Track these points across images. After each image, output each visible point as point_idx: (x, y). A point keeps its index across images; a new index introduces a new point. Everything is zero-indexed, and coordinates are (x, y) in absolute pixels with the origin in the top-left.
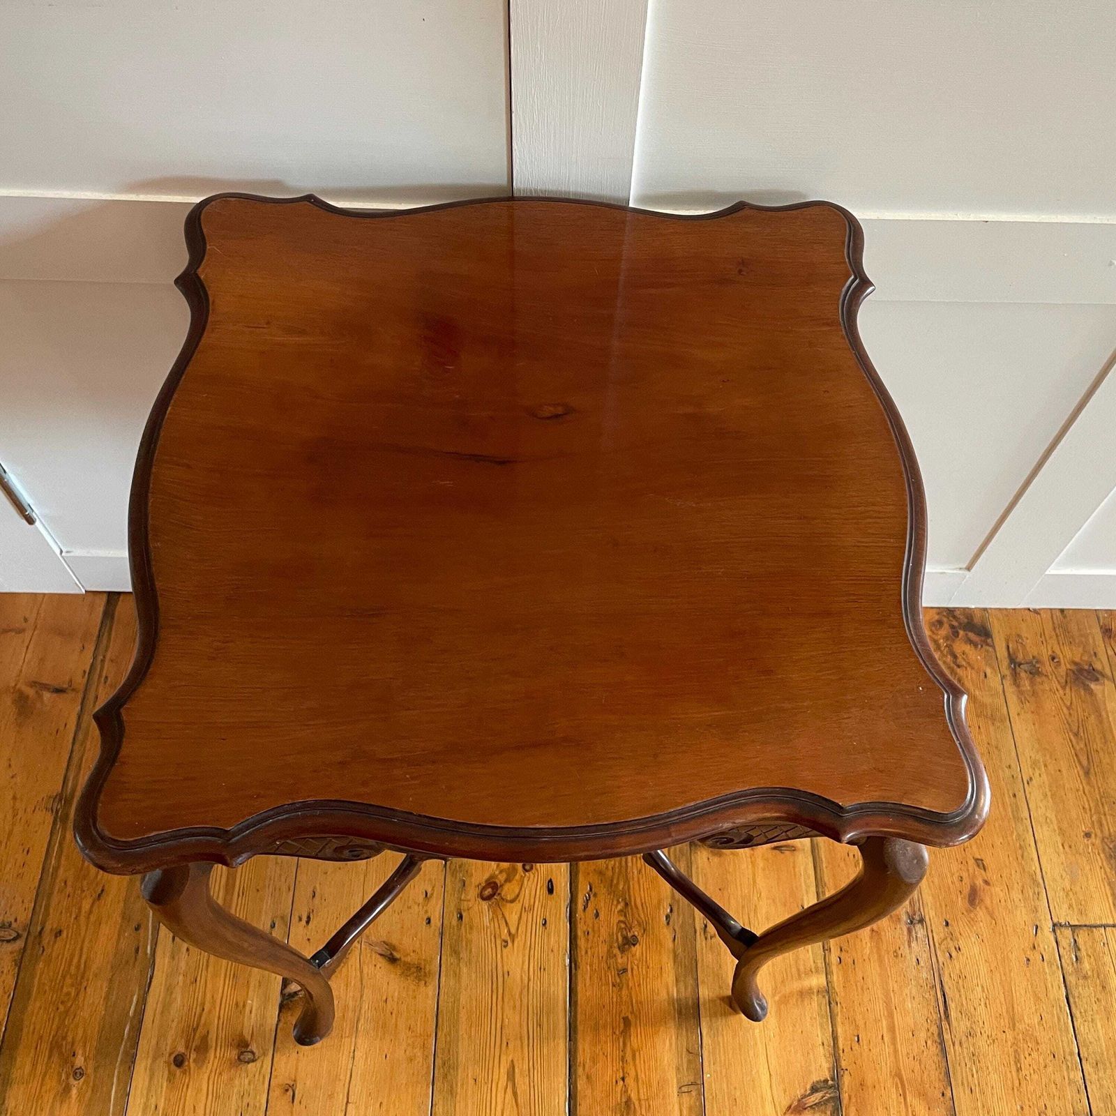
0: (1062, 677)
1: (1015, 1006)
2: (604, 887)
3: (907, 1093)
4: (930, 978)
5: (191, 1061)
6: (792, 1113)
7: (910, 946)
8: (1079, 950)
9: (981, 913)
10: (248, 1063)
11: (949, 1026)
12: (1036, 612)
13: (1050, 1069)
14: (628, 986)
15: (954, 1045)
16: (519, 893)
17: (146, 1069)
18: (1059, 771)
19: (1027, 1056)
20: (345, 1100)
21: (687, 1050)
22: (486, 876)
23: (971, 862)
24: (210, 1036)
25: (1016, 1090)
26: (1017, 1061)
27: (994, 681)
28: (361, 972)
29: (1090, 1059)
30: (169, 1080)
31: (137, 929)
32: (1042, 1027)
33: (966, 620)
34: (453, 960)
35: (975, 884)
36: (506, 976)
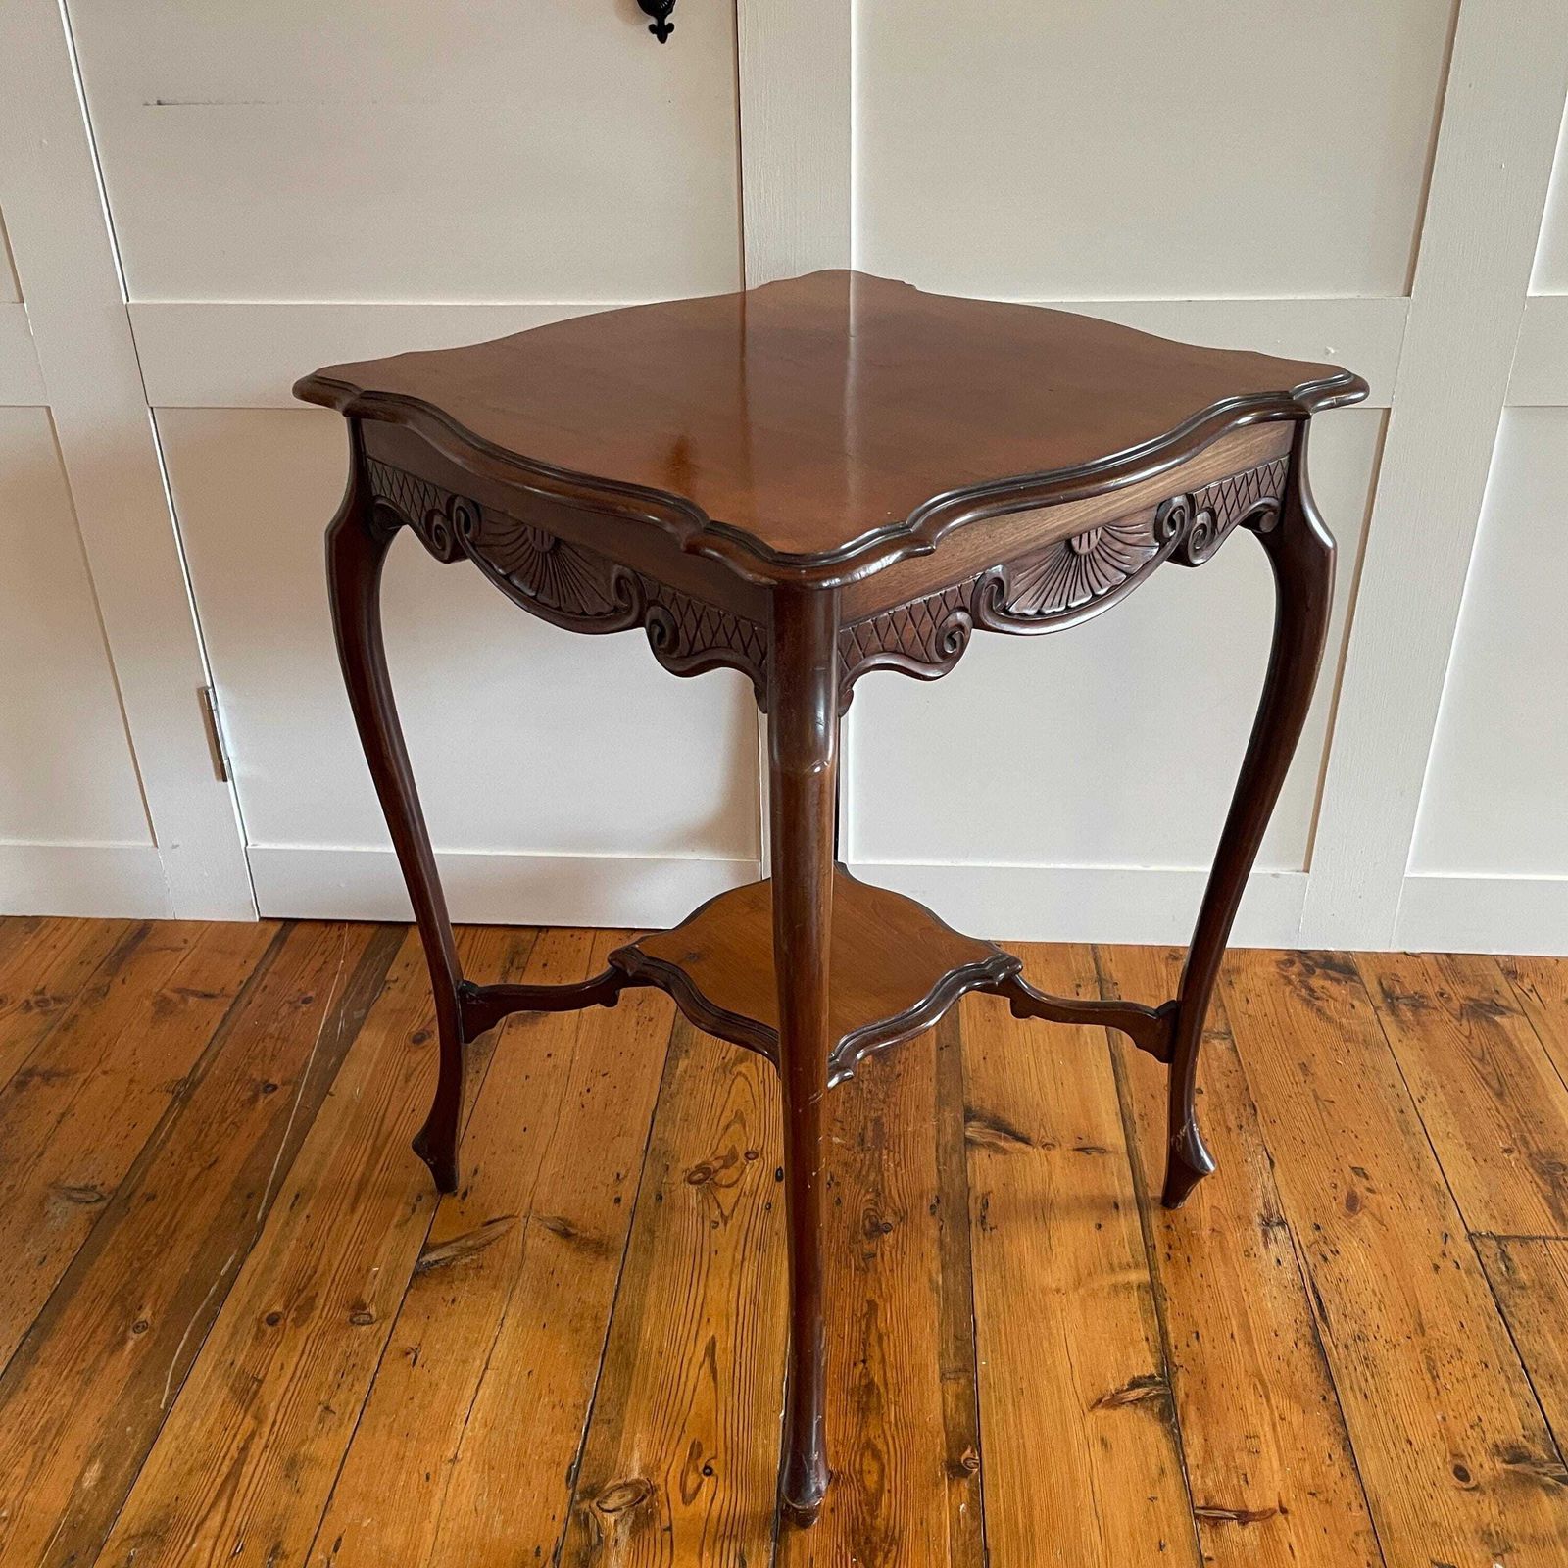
0: (1456, 1010)
1: (1423, 1312)
2: (850, 1177)
3: (1271, 1394)
4: (1297, 1278)
5: (289, 1320)
6: (1103, 1407)
7: (1266, 1245)
8: (1510, 1260)
9: (1365, 1219)
10: (362, 1324)
11: (1328, 1328)
12: (1413, 955)
13: (1482, 1380)
14: (876, 1270)
15: (1336, 1347)
16: (738, 1180)
17: (228, 1326)
18: (1462, 1091)
19: (1446, 1363)
20: (484, 1367)
21: (956, 1337)
22: (698, 1161)
23: (1348, 1171)
24: (317, 1298)
25: (1432, 1401)
26: (1431, 1369)
27: (1368, 1012)
28: (525, 1243)
29: (1540, 1371)
30: (256, 1337)
31: (249, 1196)
32: (1465, 1336)
33: (1323, 961)
34: (646, 1237)
35: (1353, 1191)
36: (713, 1254)
